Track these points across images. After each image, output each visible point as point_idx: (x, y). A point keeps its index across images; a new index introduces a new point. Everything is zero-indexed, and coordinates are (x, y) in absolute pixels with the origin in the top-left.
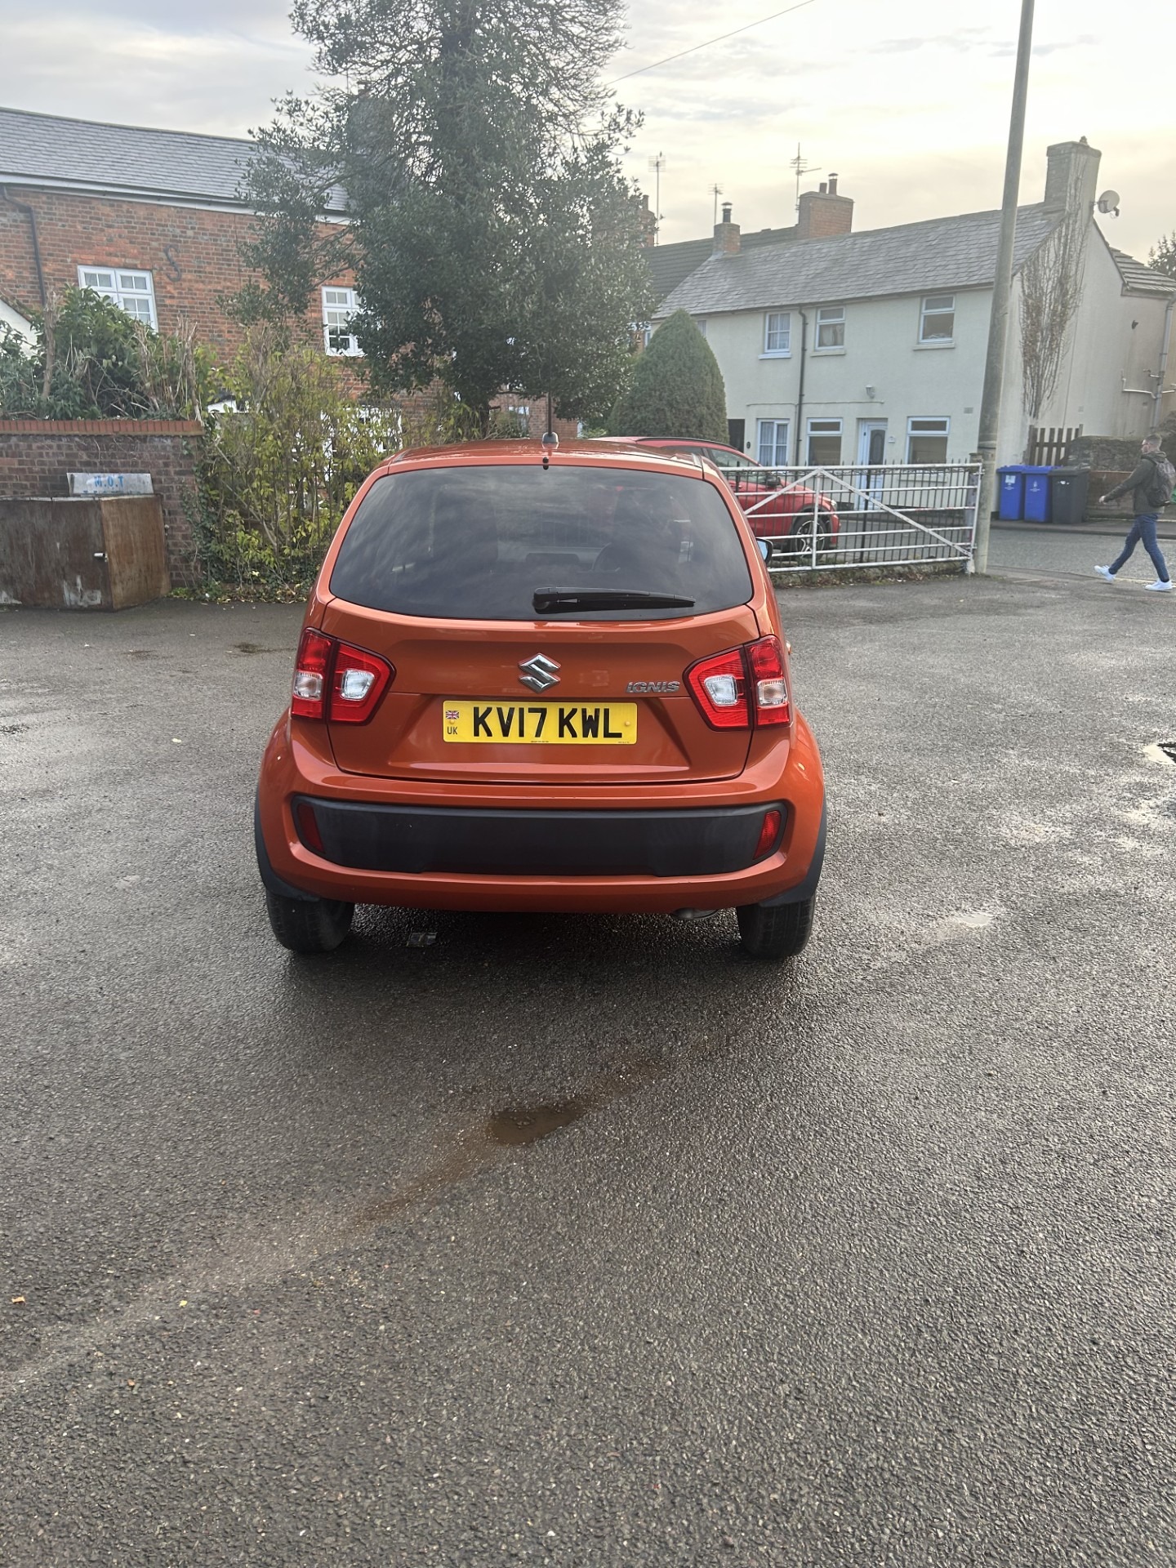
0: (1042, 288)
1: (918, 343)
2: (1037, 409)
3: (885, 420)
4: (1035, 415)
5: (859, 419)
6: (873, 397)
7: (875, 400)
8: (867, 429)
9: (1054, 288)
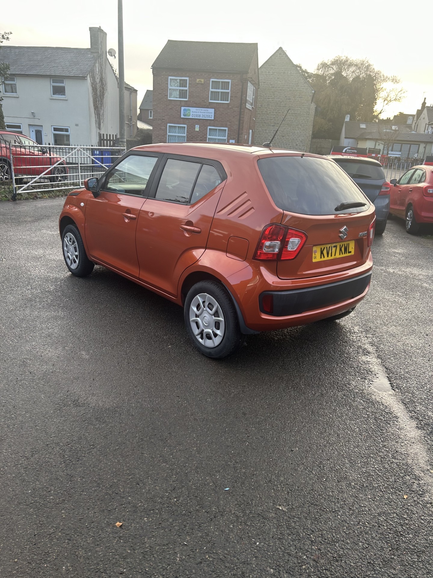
0: (96, 81)
1: (52, 96)
2: (100, 126)
3: (42, 126)
4: (100, 129)
5: (29, 125)
6: (34, 116)
7: (35, 118)
8: (34, 129)
9: (99, 82)
